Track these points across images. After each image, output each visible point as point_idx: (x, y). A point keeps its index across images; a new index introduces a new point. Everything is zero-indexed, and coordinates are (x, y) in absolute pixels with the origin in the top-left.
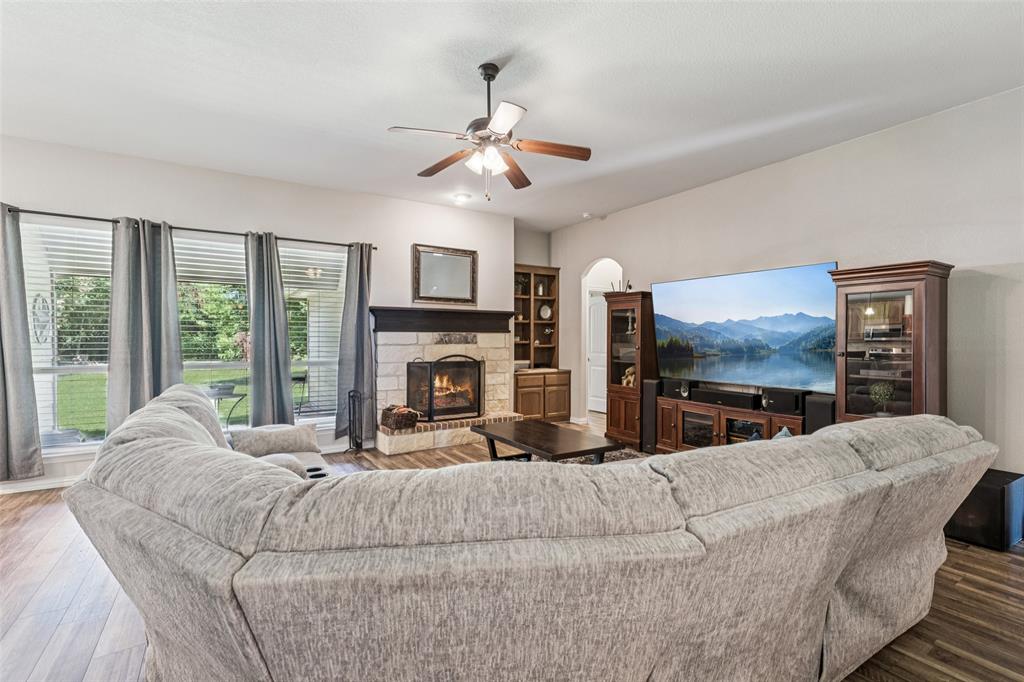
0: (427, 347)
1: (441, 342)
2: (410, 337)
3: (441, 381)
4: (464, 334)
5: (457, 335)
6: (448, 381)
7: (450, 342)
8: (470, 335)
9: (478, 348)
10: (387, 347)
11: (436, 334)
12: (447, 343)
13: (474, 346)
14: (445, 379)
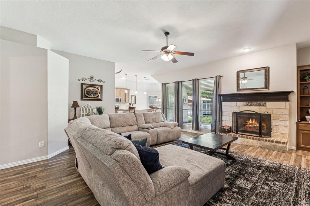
0: (240, 107)
1: (247, 105)
2: (234, 103)
3: (252, 121)
4: (259, 102)
5: (255, 103)
6: (255, 121)
7: (251, 105)
8: (262, 103)
9: (267, 108)
10: (226, 107)
11: (245, 103)
12: (249, 106)
13: (265, 107)
14: (254, 121)
